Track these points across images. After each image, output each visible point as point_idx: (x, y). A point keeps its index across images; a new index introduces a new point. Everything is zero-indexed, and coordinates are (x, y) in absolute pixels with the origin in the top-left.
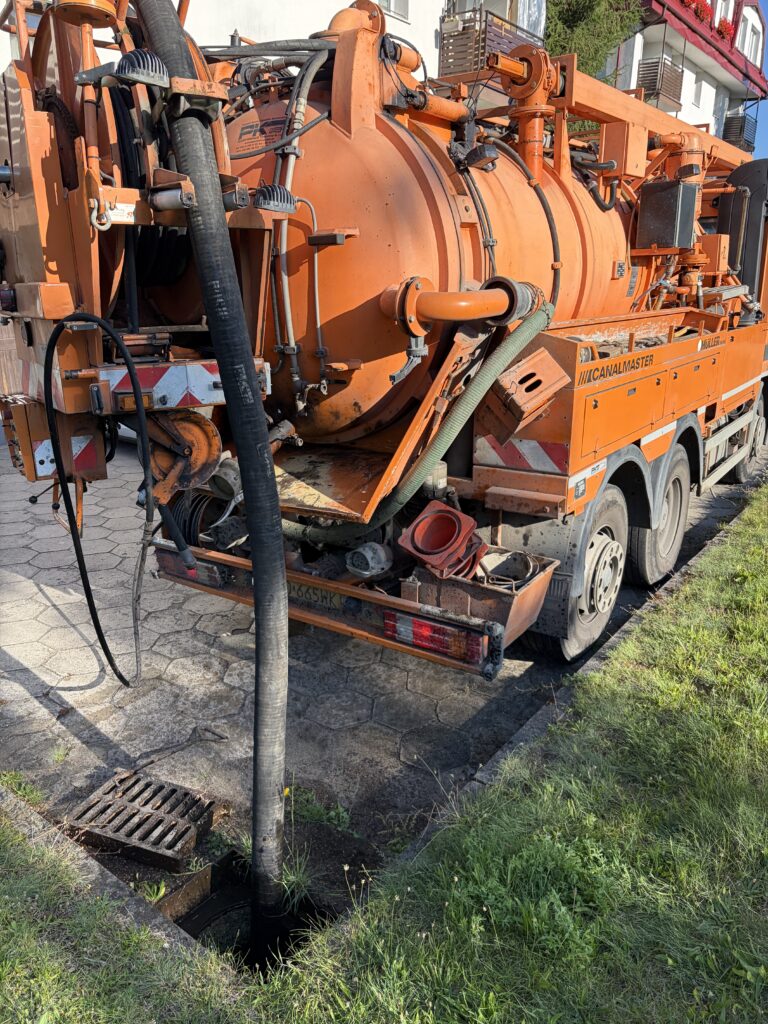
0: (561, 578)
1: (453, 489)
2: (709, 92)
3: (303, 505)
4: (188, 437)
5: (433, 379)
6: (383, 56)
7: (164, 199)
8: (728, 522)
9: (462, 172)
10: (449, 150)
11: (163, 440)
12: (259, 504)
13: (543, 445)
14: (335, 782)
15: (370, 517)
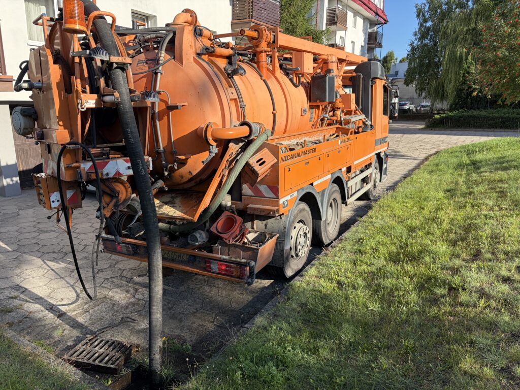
0: (280, 242)
1: (234, 206)
2: (360, 21)
3: (168, 215)
4: (117, 189)
5: (222, 160)
6: (195, 34)
7: (108, 99)
8: (362, 217)
9: (230, 78)
10: (224, 69)
11: (107, 190)
12: (148, 214)
13: (269, 187)
14: (186, 335)
15: (197, 219)
